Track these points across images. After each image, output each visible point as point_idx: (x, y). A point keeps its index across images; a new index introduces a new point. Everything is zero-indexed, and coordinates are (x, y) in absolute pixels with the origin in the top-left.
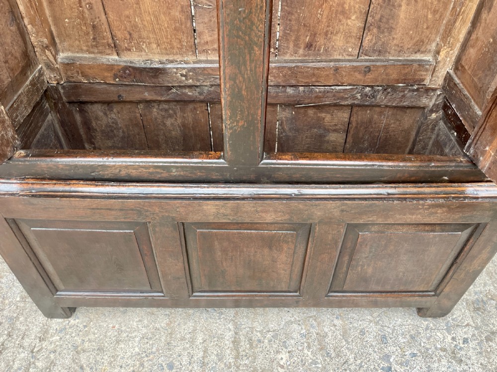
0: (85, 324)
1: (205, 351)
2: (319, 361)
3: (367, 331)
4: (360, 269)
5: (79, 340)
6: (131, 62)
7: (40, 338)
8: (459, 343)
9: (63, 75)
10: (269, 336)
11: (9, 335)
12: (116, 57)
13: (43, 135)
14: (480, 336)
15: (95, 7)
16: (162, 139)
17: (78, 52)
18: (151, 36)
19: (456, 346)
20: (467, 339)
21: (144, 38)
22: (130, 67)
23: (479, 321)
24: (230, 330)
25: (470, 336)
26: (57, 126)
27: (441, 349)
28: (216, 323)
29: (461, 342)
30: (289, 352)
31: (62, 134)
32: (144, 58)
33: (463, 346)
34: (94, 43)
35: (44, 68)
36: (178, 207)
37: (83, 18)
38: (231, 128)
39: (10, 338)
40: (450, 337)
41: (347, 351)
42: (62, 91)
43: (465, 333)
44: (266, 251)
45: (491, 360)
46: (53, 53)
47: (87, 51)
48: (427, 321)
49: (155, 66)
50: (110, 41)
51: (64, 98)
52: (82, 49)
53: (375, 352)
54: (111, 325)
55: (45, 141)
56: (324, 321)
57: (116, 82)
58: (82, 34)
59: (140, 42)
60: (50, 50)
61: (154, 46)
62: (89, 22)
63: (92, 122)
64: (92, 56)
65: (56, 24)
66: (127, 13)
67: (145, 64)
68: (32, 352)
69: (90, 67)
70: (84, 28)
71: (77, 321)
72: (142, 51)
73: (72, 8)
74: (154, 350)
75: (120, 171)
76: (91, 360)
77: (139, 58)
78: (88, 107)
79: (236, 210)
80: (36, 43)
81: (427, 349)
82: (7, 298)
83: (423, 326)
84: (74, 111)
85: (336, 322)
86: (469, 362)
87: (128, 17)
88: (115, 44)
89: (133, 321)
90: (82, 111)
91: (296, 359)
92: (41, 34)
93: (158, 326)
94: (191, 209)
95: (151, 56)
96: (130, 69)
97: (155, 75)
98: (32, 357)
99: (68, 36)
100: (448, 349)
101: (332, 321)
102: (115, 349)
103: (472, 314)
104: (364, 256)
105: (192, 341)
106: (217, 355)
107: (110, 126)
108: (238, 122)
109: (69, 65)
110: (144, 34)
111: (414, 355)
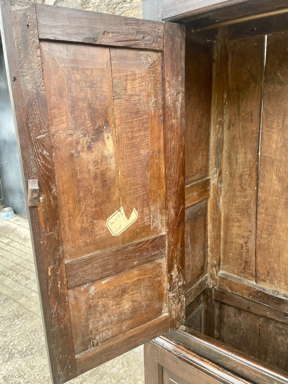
6: (264, 289)
9: (218, 283)
12: (255, 283)
13: (194, 316)
15: (250, 252)
16: (271, 350)
17: (231, 273)
18: (282, 277)
21: (277, 277)
22: (262, 292)
26: (203, 312)
31: (204, 318)
32: (274, 289)
34: (243, 271)
35: (209, 276)
37: (241, 256)
42: (213, 292)
46: (217, 270)
47: (237, 274)
49: (280, 297)
50: (254, 272)
51: (213, 297)
52: (234, 272)
55: (193, 320)
57: (250, 298)
58: (237, 264)
59: (274, 279)
60: (216, 268)
61: (283, 284)
62: (244, 259)
63: (224, 318)
64: (239, 277)
65: (224, 255)
66: (270, 260)
67: (273, 293)
69: (236, 284)
70: (240, 261)
72: (273, 284)
73: (236, 249)
75: (237, 366)
77: (270, 288)
78: (225, 307)
80: (209, 262)
84: (216, 306)
87: (270, 262)
88: (256, 275)
90: (221, 308)
92: (214, 258)
95: (278, 289)
96: (262, 293)
97: (278, 303)
99: (229, 263)
107: (236, 325)
109: (223, 279)
110: (278, 275)
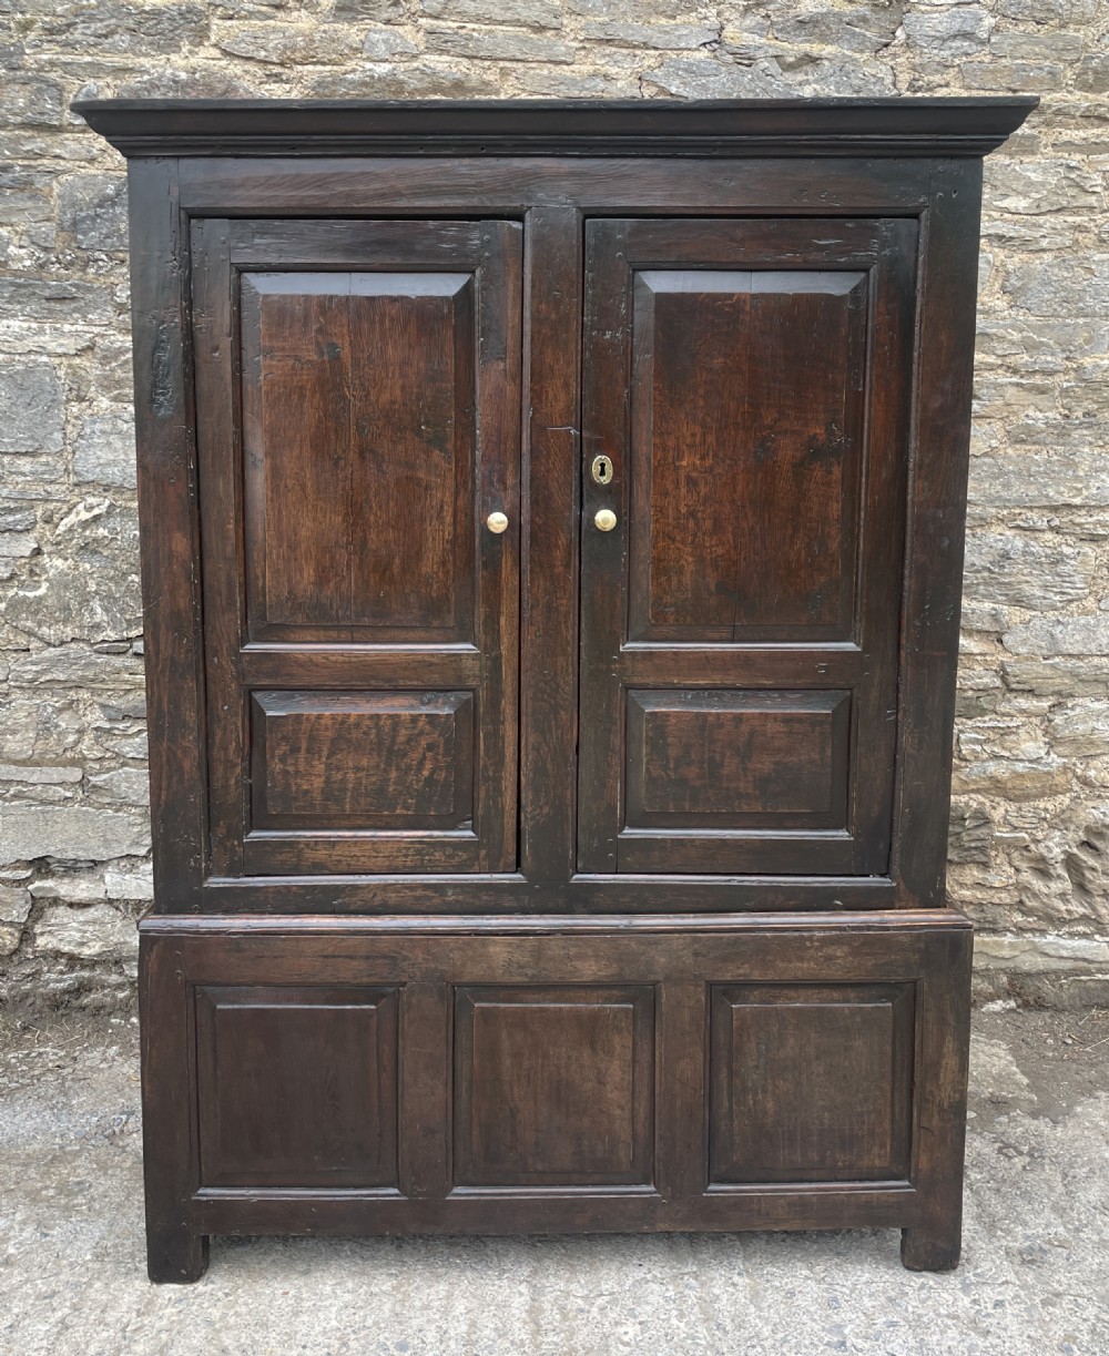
0: (227, 1291)
1: (473, 1324)
2: (701, 1336)
3: (800, 1292)
4: (751, 1102)
5: (216, 1314)
7: (138, 1311)
8: (986, 1308)
10: (600, 1301)
11: (75, 1308)
14: (1031, 1299)
19: (978, 1312)
20: (1002, 1302)
23: (1030, 1279)
24: (521, 1294)
25: (1009, 1298)
27: (948, 1316)
28: (493, 1285)
29: (990, 1306)
30: (640, 1323)
33: (993, 1311)
36: (451, 951)
38: (533, 818)
39: (77, 1313)
40: (967, 1301)
41: (757, 1321)
43: (1000, 1293)
44: (587, 1052)
45: (1051, 1334)
48: (923, 1276)
53: (815, 1320)
54: (281, 1291)
56: (713, 1279)
68: (124, 1330)
71: (211, 1286)
74: (369, 1322)
76: (242, 1340)
79: (538, 954)
81: (920, 1316)
82: (64, 1258)
83: (912, 1284)
85: (736, 1279)
86: (1003, 1333)
89: (325, 1284)
91: (654, 1332)
93: (375, 1289)
94: (470, 953)
98: (125, 1338)
100: (962, 1315)
101: (730, 1278)
102: (290, 1323)
103: (1017, 1268)
104: (751, 1064)
105: (446, 1311)
106: (496, 1329)
108: (541, 808)
111: (893, 1324)
